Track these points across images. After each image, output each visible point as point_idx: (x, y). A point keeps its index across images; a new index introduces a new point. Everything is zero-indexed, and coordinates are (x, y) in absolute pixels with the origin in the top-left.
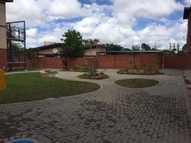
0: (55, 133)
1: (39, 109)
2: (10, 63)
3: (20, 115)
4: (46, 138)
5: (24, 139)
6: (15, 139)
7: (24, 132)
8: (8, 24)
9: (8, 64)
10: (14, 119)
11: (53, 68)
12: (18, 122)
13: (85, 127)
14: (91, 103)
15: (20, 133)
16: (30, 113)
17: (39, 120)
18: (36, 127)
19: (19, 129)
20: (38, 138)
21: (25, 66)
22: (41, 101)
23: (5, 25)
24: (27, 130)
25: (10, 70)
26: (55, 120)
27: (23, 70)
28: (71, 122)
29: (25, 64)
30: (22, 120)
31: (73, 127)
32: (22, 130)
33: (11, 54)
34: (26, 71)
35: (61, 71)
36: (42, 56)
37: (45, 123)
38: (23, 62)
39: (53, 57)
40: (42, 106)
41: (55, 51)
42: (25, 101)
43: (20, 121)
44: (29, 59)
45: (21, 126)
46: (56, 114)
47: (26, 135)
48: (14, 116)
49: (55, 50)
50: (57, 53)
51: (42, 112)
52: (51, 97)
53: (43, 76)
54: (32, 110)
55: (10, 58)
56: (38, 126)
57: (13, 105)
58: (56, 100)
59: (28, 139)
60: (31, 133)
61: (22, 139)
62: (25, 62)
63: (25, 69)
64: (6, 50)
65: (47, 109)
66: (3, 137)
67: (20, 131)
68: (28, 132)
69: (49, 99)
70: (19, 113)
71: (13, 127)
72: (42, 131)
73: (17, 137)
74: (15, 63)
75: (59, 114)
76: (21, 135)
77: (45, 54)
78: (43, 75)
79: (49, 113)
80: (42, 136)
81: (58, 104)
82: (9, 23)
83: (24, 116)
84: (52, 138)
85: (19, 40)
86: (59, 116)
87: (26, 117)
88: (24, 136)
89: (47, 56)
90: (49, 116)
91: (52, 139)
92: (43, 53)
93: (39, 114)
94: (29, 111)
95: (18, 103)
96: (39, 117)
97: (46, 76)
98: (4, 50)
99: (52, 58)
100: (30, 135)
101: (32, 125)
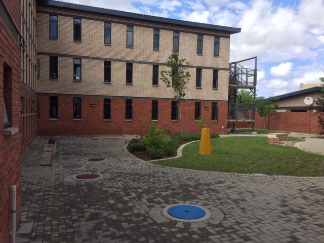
0: (234, 210)
1: (233, 183)
2: (231, 120)
3: (208, 185)
4: (220, 211)
5: (198, 206)
6: (190, 203)
7: (202, 200)
8: (233, 65)
9: (229, 122)
10: (200, 186)
11: (302, 131)
12: (202, 191)
13: (279, 216)
14: (320, 192)
15: (197, 200)
16: (221, 185)
17: (226, 194)
18: (217, 199)
19: (198, 196)
20: (212, 209)
21: (253, 126)
22: (243, 174)
23: (227, 67)
24: (206, 199)
25: (232, 132)
26: (245, 198)
27: (249, 132)
28: (264, 206)
29: (253, 123)
30: (207, 190)
31: (261, 211)
32: (201, 198)
33: (233, 108)
34: (254, 134)
35: (316, 137)
36: (284, 111)
37: (230, 198)
38: (250, 120)
39: (303, 113)
40: (240, 181)
41: (308, 101)
42: (224, 171)
43: (204, 190)
44: (262, 116)
45: (203, 195)
46: (251, 192)
47: (202, 204)
48: (201, 184)
49: (308, 99)
50: (312, 104)
51: (235, 186)
52: (262, 173)
53: (270, 144)
54: (225, 182)
55: (232, 114)
56: (219, 199)
57: (208, 173)
58: (266, 177)
59: (201, 207)
60: (208, 203)
61: (196, 206)
62: (253, 121)
63: (253, 130)
64: (226, 103)
65: (243, 185)
66: (180, 199)
67: (198, 198)
68: (206, 201)
69: (256, 174)
70: (209, 182)
71: (194, 194)
72: (221, 205)
73: (192, 202)
74: (238, 121)
75: (255, 194)
76: (197, 202)
77: (290, 106)
78: (270, 141)
79: (243, 190)
80: (217, 209)
81: (264, 183)
82: (235, 63)
83: (212, 187)
84: (227, 213)
85: (246, 87)
86: (254, 196)
87: (213, 188)
88: (199, 204)
89: (292, 111)
90: (240, 193)
91: (225, 214)
92: (286, 106)
93: (229, 188)
94: (221, 182)
95: (214, 172)
96: (228, 191)
97: (275, 144)
98: (224, 102)
99: (301, 113)
100: (205, 205)
101: (214, 196)
